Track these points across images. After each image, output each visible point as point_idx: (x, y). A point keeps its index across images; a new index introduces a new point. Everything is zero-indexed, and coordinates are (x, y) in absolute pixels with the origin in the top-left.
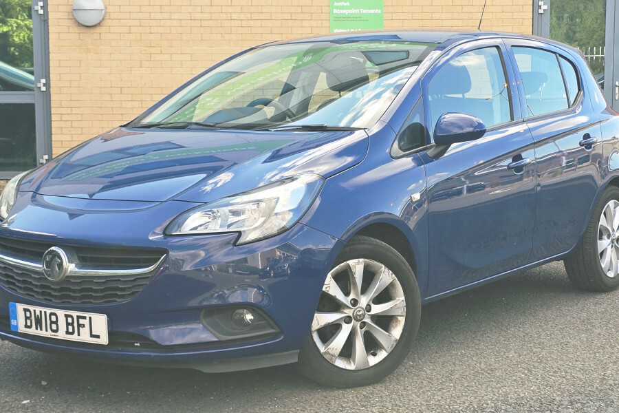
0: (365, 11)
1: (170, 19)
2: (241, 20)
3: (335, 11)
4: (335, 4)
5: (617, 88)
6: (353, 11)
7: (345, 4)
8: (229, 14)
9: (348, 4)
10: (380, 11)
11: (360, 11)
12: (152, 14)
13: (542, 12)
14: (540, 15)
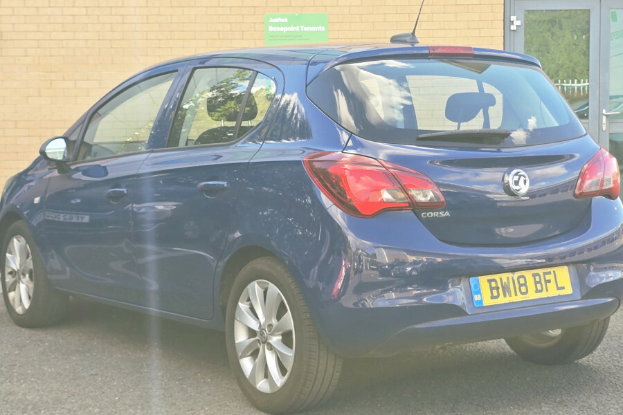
0: (306, 29)
1: (74, 39)
2: (159, 40)
3: (271, 29)
4: (271, 20)
5: (604, 118)
6: (292, 29)
7: (282, 20)
9: (286, 20)
10: (323, 29)
11: (300, 29)
12: (54, 33)
13: (515, 29)
14: (512, 32)
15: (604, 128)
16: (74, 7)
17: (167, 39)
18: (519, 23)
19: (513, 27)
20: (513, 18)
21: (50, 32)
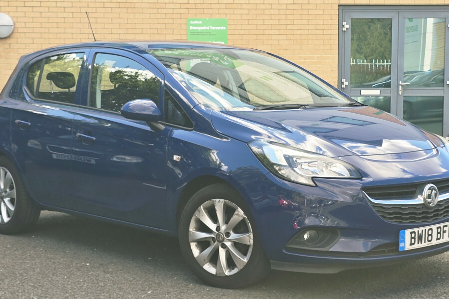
0: (214, 28)
1: (65, 33)
2: (120, 34)
3: (191, 28)
4: (191, 22)
5: (400, 87)
6: (205, 28)
7: (198, 23)
8: (110, 29)
9: (201, 22)
10: (225, 28)
11: (210, 28)
12: (51, 29)
13: (345, 30)
14: (343, 32)
15: (400, 93)
16: (65, 12)
17: (125, 34)
18: (347, 26)
19: (344, 29)
20: (344, 23)
21: (49, 28)
